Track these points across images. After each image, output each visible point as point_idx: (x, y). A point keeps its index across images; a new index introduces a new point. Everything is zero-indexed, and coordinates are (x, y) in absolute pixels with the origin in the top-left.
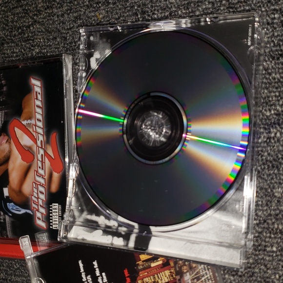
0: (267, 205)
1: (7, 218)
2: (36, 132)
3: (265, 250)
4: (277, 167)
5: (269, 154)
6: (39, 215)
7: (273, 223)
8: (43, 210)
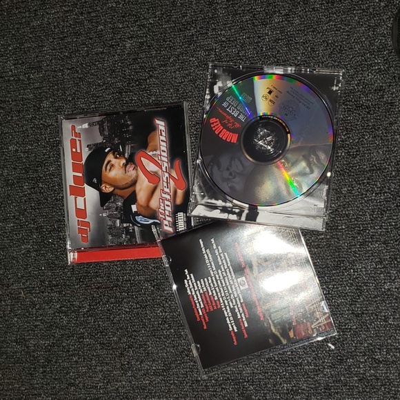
0: (337, 199)
1: (136, 228)
2: (161, 160)
3: (337, 228)
4: (343, 175)
5: (337, 167)
7: (342, 211)
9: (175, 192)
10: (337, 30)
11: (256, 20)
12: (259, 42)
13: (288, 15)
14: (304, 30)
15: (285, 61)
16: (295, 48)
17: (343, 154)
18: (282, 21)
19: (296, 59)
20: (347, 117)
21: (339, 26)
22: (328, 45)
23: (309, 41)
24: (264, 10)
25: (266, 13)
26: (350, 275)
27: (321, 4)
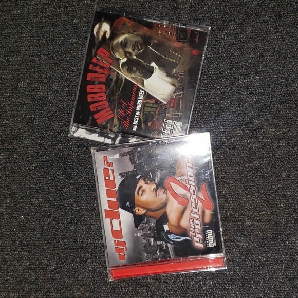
0: (277, 182)
1: (169, 245)
2: (189, 184)
3: (277, 206)
5: (279, 155)
6: (196, 239)
7: (281, 192)
8: (200, 236)
9: (204, 212)
10: (282, 40)
11: (214, 25)
12: (216, 45)
13: (242, 24)
14: (255, 38)
15: (238, 63)
16: (247, 53)
17: (284, 144)
18: (237, 29)
19: (247, 61)
20: (288, 114)
21: (284, 37)
22: (274, 52)
23: (259, 47)
24: (221, 18)
25: (223, 20)
26: (286, 246)
27: (271, 17)
